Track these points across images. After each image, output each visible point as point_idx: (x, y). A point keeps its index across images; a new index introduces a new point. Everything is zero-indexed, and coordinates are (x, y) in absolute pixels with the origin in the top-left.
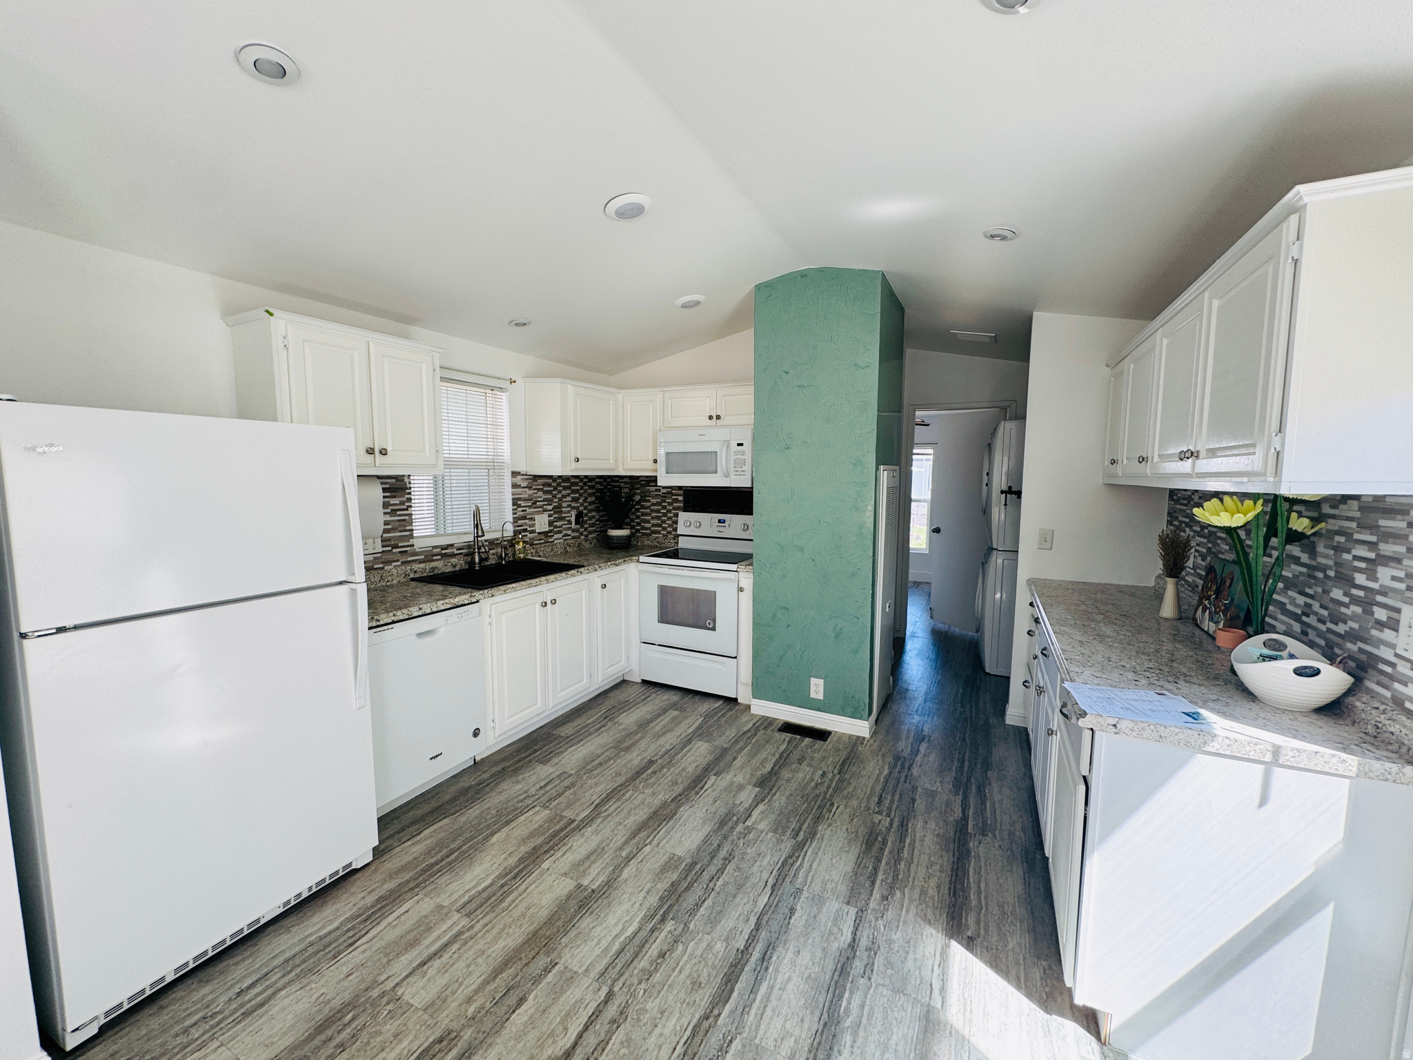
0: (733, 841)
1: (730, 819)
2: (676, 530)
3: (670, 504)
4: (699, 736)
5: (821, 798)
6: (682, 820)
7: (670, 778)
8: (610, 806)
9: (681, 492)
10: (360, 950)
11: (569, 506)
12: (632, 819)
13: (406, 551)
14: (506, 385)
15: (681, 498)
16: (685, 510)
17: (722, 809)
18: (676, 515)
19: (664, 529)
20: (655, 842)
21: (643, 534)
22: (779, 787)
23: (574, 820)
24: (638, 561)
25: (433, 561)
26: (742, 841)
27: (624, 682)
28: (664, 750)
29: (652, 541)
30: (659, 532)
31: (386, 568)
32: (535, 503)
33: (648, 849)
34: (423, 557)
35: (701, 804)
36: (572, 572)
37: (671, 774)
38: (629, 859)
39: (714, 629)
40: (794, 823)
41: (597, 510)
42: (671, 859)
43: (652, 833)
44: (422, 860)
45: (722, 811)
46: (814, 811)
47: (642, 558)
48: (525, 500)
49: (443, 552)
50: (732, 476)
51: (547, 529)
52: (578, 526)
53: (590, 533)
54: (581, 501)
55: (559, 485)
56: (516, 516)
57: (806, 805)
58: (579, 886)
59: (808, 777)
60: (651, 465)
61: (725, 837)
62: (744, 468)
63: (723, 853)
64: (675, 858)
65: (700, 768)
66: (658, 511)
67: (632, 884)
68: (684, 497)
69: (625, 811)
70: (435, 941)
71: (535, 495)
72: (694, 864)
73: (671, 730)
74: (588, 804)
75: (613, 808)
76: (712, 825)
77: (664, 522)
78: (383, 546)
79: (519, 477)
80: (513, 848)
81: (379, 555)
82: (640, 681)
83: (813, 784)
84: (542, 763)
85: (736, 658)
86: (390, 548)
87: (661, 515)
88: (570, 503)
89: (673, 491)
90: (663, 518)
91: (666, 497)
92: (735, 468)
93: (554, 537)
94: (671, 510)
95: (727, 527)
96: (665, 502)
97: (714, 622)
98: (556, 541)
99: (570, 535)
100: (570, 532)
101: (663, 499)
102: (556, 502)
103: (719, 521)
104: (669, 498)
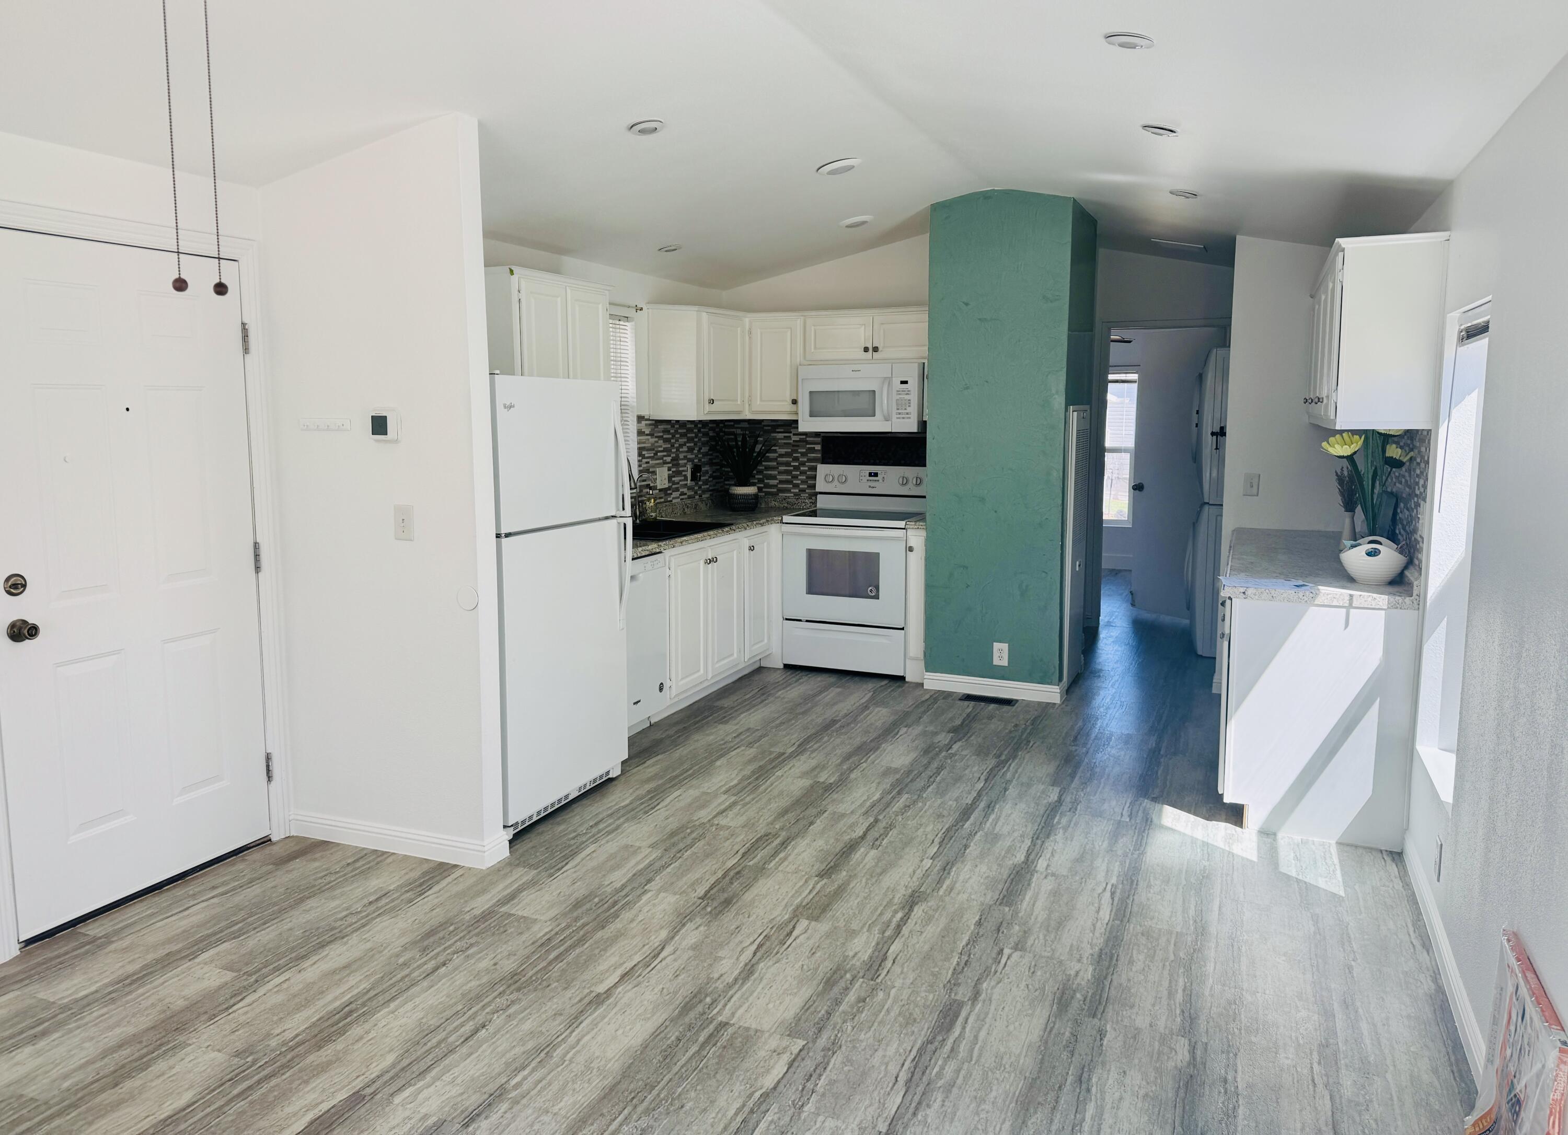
0: (941, 759)
1: (933, 749)
2: (814, 486)
3: (803, 454)
4: (874, 704)
5: (1016, 739)
6: (886, 751)
7: (860, 729)
8: (812, 745)
9: (819, 439)
11: (685, 457)
12: (839, 751)
14: (631, 313)
15: (818, 447)
16: (824, 461)
18: (815, 469)
19: (796, 486)
20: (869, 761)
21: (767, 493)
22: (973, 732)
24: (782, 522)
26: (948, 759)
27: (760, 670)
28: (842, 713)
29: (781, 502)
32: (656, 454)
33: (864, 764)
35: (900, 742)
36: (727, 529)
37: (860, 726)
38: (851, 769)
39: (877, 597)
40: (995, 751)
41: (711, 463)
42: (888, 768)
43: (862, 757)
45: (922, 745)
46: (1012, 745)
47: (786, 518)
48: (648, 450)
50: (894, 419)
51: (666, 486)
52: (693, 483)
53: (704, 492)
54: (695, 451)
55: (676, 432)
56: (641, 468)
57: (1002, 742)
58: (816, 782)
59: (1000, 727)
60: (789, 407)
61: (933, 757)
62: (909, 410)
63: (934, 765)
64: (893, 769)
65: (887, 723)
66: (788, 464)
67: (863, 779)
68: (822, 447)
69: (829, 747)
70: (719, 804)
71: (656, 444)
72: (911, 770)
73: (841, 700)
74: (790, 744)
75: (817, 745)
76: (917, 752)
77: (796, 477)
79: (644, 423)
80: (740, 767)
82: (782, 666)
83: (1006, 731)
84: (720, 723)
85: (903, 629)
87: (792, 468)
88: (685, 454)
89: (808, 439)
90: (794, 473)
91: (798, 446)
92: (898, 409)
93: (672, 496)
94: (806, 462)
95: (881, 481)
96: (796, 452)
97: (877, 588)
98: (674, 501)
99: (686, 494)
100: (685, 490)
101: (795, 448)
102: (674, 453)
103: (870, 475)
104: (804, 447)
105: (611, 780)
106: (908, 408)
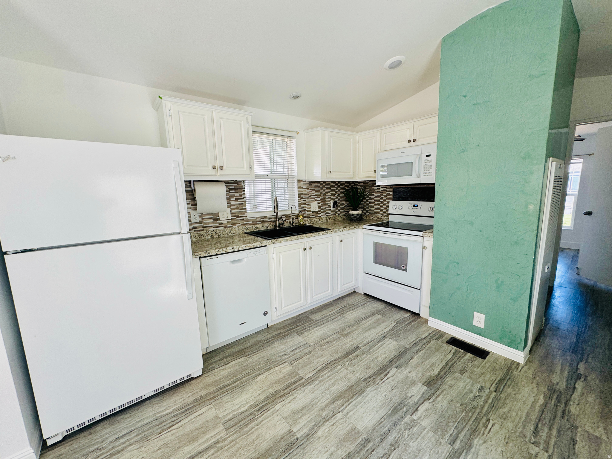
0: (400, 429)
1: (401, 409)
2: (388, 211)
3: (385, 196)
4: (390, 335)
5: (478, 411)
6: (367, 399)
7: (366, 362)
8: (325, 374)
9: (392, 189)
10: (172, 432)
12: (335, 387)
13: (243, 219)
14: (294, 134)
15: (391, 193)
16: (394, 199)
17: (397, 398)
18: (388, 203)
19: (382, 210)
20: (345, 412)
21: (370, 213)
22: (443, 391)
23: (303, 378)
24: (363, 228)
25: (257, 224)
26: (407, 432)
27: (354, 292)
28: (367, 340)
29: (375, 217)
30: (379, 212)
31: (233, 227)
32: (310, 197)
33: (339, 415)
34: (252, 222)
35: (382, 389)
36: (322, 232)
37: (368, 359)
38: (326, 419)
39: (406, 270)
40: (453, 429)
41: (345, 201)
42: (353, 430)
43: (346, 402)
44: (222, 381)
45: (396, 400)
46: (471, 422)
47: (365, 226)
48: (305, 195)
49: (262, 220)
50: (422, 176)
51: (317, 210)
52: (334, 209)
53: (342, 212)
54: (336, 195)
55: (323, 187)
56: (300, 203)
57: (464, 414)
58: (290, 431)
59: (467, 388)
60: (373, 174)
61: (395, 424)
63: (390, 439)
64: (356, 431)
65: (387, 360)
66: (378, 201)
67: (322, 443)
68: (393, 193)
69: (333, 380)
70: (204, 442)
71: (310, 192)
72: (368, 441)
73: (374, 328)
74: (315, 368)
75: (327, 375)
76: (387, 410)
77: (382, 207)
78: (232, 216)
79: (302, 183)
80: (266, 388)
81: (230, 220)
82: (363, 293)
83: (472, 395)
84: (298, 334)
85: (420, 289)
86: (235, 217)
87: (380, 203)
88: (330, 197)
89: (387, 189)
90: (381, 205)
91: (383, 192)
92: (424, 171)
93: (321, 214)
94: (386, 200)
95: (419, 209)
96: (382, 195)
97: (406, 265)
98: (322, 216)
99: (330, 213)
100: (330, 212)
101: (382, 193)
102: (322, 196)
103: (414, 206)
104: (385, 193)
105: (193, 379)
106: (430, 170)
